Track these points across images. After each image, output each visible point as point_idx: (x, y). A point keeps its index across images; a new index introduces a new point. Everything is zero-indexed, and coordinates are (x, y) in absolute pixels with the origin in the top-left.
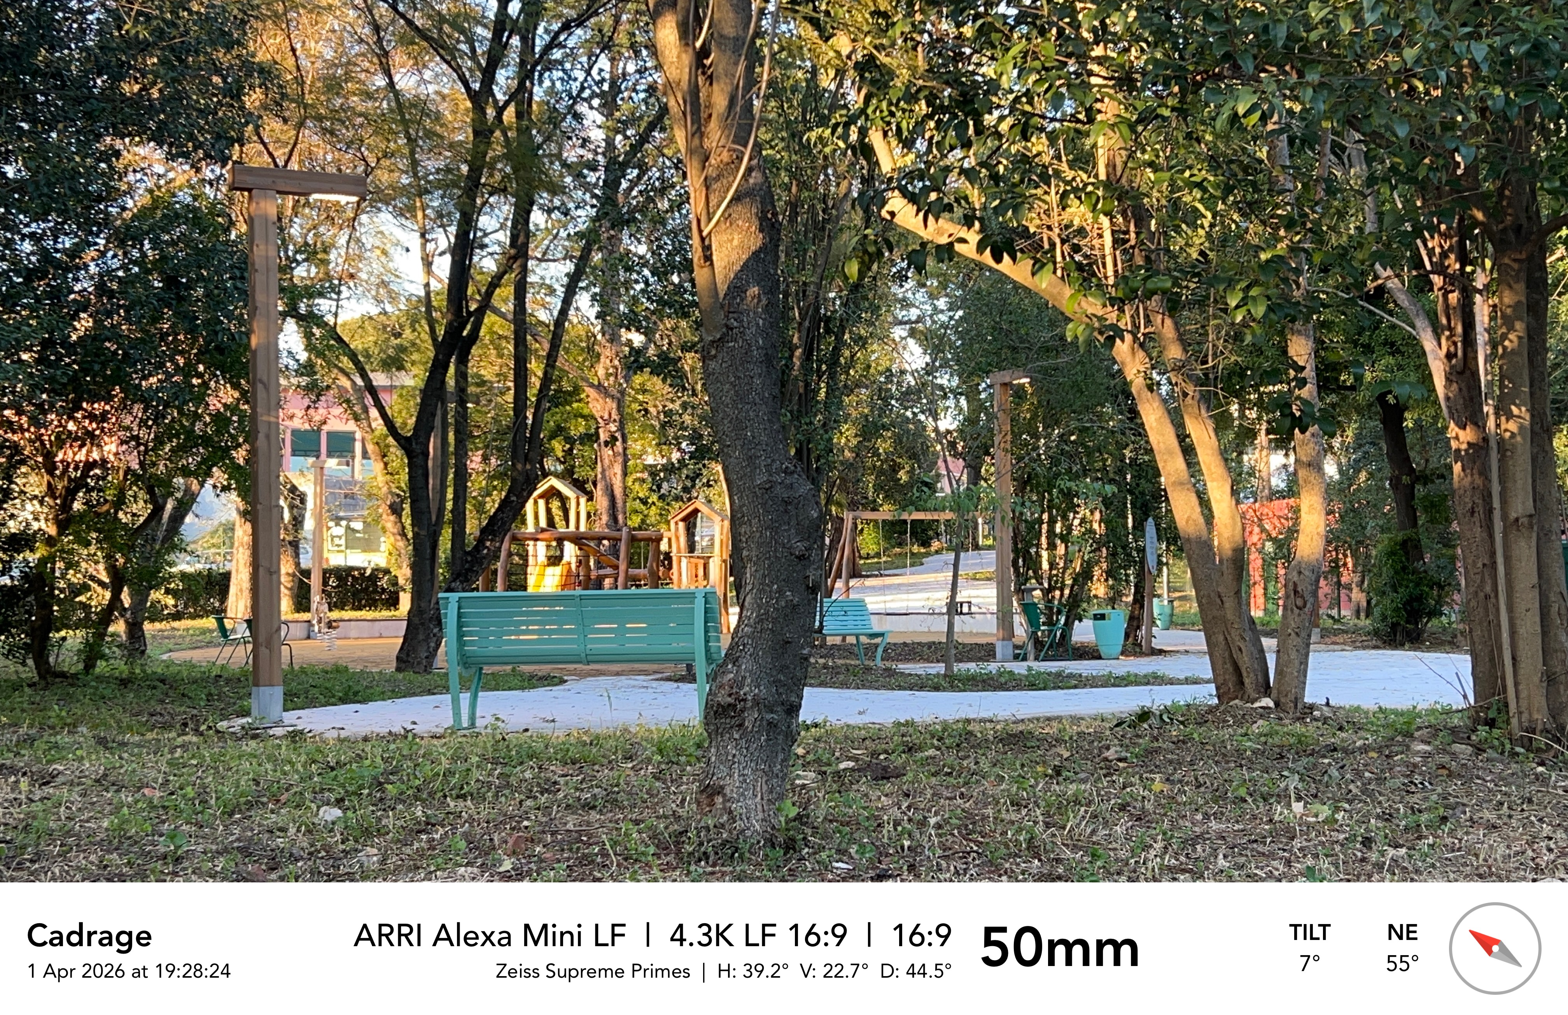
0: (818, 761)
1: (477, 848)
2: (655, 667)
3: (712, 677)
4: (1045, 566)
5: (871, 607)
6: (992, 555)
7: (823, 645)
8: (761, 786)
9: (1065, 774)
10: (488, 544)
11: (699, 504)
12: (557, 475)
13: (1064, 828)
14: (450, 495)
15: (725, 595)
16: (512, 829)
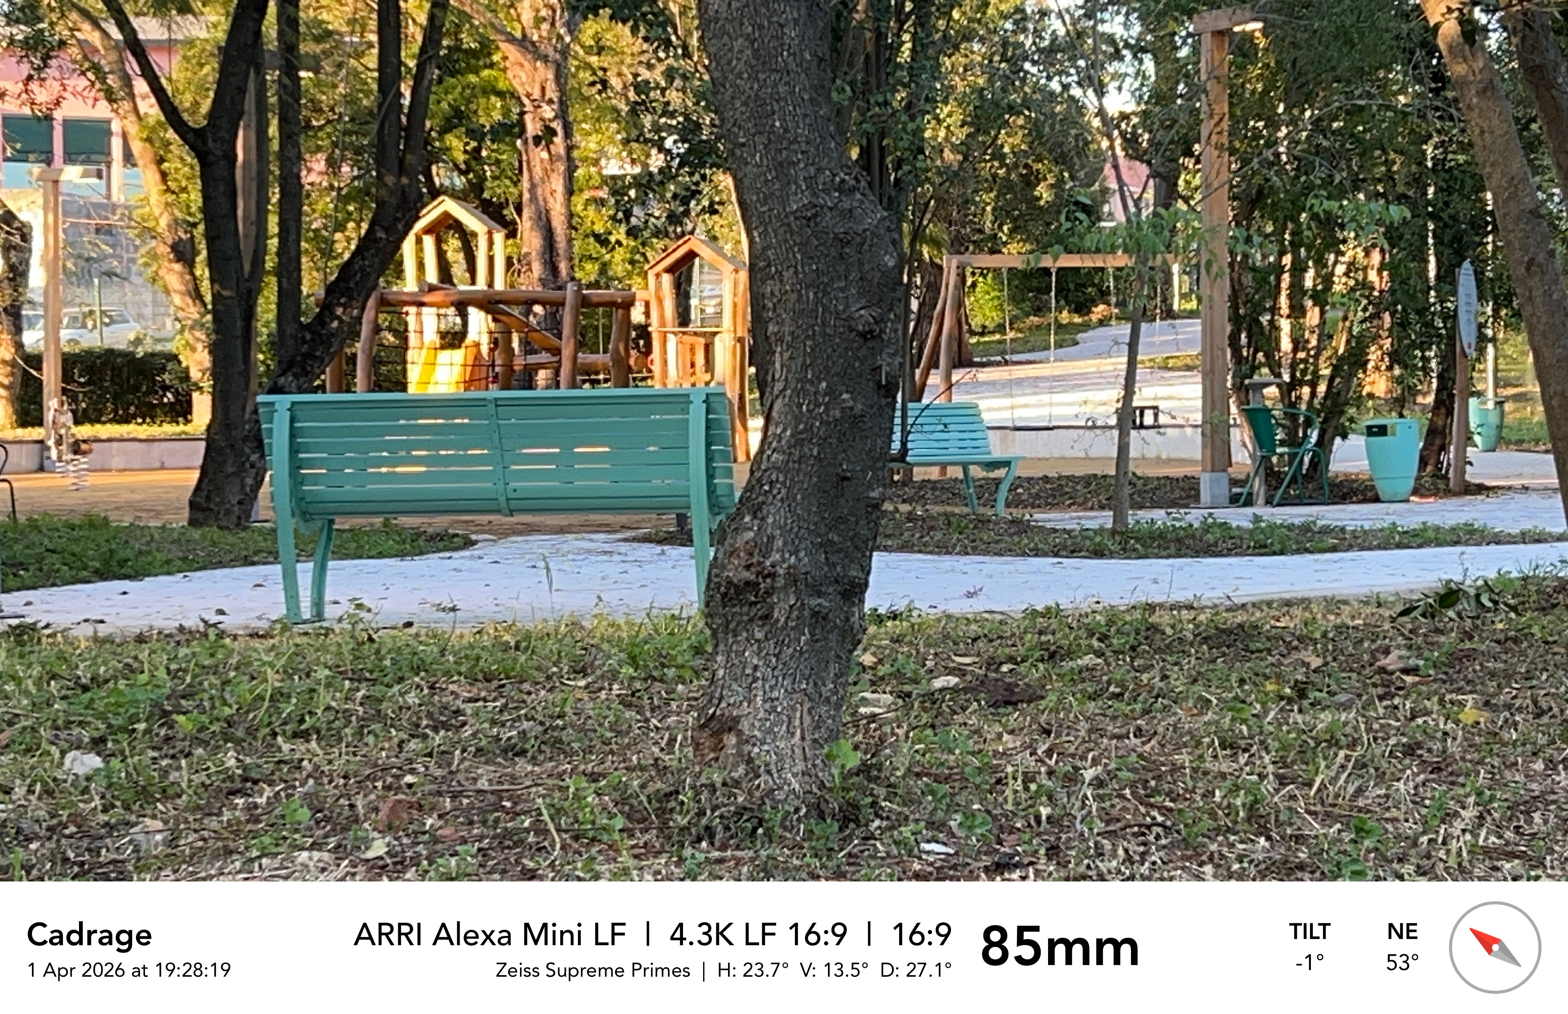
0: (898, 675)
1: (327, 819)
2: (623, 519)
3: (718, 537)
4: (1286, 345)
5: (989, 418)
6: (1195, 327)
7: (908, 480)
8: (801, 717)
9: (1313, 695)
10: (339, 311)
11: (697, 243)
12: (454, 194)
13: (1310, 785)
14: (273, 224)
15: (742, 397)
16: (387, 788)
